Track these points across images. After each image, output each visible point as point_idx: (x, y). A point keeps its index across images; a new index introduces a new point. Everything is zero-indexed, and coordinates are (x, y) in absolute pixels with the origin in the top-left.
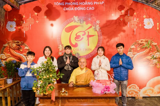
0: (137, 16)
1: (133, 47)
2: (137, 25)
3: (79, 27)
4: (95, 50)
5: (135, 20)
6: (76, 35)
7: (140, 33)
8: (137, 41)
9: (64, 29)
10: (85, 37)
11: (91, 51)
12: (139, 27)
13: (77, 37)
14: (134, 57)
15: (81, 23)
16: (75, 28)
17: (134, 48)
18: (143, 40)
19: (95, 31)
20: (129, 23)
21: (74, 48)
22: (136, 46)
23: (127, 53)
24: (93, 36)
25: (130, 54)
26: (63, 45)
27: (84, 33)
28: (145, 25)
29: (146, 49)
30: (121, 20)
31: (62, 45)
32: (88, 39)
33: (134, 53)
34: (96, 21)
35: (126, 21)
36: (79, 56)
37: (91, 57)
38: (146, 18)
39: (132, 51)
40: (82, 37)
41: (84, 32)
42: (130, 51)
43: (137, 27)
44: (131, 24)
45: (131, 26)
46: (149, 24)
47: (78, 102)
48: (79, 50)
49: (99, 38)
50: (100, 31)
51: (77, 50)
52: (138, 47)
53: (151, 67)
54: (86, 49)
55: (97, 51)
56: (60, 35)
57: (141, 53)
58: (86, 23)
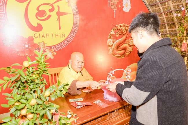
2: (116, 6)
4: (69, 36)
6: (38, 9)
7: (119, 17)
8: (117, 25)
10: (54, 14)
11: (64, 38)
12: (118, 9)
13: (40, 14)
14: (114, 45)
17: (114, 34)
18: (121, 25)
19: (69, 6)
20: (109, 1)
21: (36, 33)
22: (115, 32)
25: (110, 42)
27: (51, 7)
28: (123, 7)
29: (124, 36)
32: (59, 18)
36: (46, 45)
37: (64, 46)
39: (112, 37)
40: (48, 13)
41: (51, 5)
42: (110, 38)
43: (116, 8)
44: (112, 4)
45: (111, 6)
46: (127, 6)
47: (94, 124)
48: (45, 36)
49: (75, 18)
50: (76, 7)
51: (41, 36)
52: (117, 33)
53: (127, 55)
54: (57, 35)
55: (72, 38)
56: (3, 6)
57: (119, 40)
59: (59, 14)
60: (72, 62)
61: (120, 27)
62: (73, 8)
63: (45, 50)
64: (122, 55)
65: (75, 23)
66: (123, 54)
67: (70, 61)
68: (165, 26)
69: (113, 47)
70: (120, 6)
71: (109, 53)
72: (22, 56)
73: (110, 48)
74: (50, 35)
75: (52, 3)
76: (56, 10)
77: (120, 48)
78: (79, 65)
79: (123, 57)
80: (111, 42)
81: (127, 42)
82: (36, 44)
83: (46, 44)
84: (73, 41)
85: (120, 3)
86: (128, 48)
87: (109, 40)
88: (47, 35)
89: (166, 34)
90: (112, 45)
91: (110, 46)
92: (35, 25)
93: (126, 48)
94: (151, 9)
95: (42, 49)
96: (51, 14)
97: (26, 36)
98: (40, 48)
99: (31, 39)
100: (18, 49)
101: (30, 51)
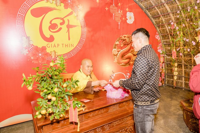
0: (121, 8)
1: (117, 43)
2: (121, 18)
3: (54, 11)
4: (77, 46)
5: (119, 12)
6: (51, 22)
7: (123, 28)
8: (121, 36)
9: (29, 11)
10: (64, 27)
11: (72, 48)
12: (122, 21)
13: (53, 26)
14: (118, 54)
15: (56, 5)
16: (48, 12)
18: (126, 35)
19: (77, 20)
20: (114, 15)
21: (48, 43)
22: (120, 42)
23: (112, 50)
24: (75, 26)
26: (29, 37)
27: (62, 21)
28: (127, 19)
29: (128, 46)
30: (107, 10)
31: (27, 37)
32: (68, 30)
33: (118, 50)
34: (79, 6)
35: (111, 11)
37: (73, 55)
38: (128, 11)
39: (117, 47)
40: (59, 26)
41: (62, 19)
42: (115, 48)
44: (116, 17)
46: (131, 18)
47: (98, 115)
48: (56, 46)
49: (83, 30)
50: (84, 20)
51: (53, 46)
52: (121, 43)
53: (131, 64)
54: (66, 45)
55: (80, 48)
56: (22, 20)
57: (124, 50)
58: (65, 6)
59: (69, 27)
61: (124, 37)
62: (81, 21)
63: (56, 59)
64: (126, 64)
66: (128, 63)
68: (169, 37)
69: (118, 56)
70: (124, 19)
71: (114, 61)
72: (36, 63)
73: (115, 57)
74: (61, 45)
75: (63, 18)
76: (66, 23)
77: (124, 57)
79: (128, 66)
80: (115, 51)
81: (132, 51)
82: (49, 53)
83: (56, 53)
84: (81, 50)
85: (124, 16)
86: (132, 57)
87: (114, 49)
88: (58, 45)
90: (117, 55)
91: (115, 55)
92: (48, 36)
93: (130, 57)
94: (154, 21)
95: (53, 57)
96: (62, 26)
97: (40, 46)
98: (52, 57)
99: (44, 49)
100: (33, 57)
101: (43, 59)
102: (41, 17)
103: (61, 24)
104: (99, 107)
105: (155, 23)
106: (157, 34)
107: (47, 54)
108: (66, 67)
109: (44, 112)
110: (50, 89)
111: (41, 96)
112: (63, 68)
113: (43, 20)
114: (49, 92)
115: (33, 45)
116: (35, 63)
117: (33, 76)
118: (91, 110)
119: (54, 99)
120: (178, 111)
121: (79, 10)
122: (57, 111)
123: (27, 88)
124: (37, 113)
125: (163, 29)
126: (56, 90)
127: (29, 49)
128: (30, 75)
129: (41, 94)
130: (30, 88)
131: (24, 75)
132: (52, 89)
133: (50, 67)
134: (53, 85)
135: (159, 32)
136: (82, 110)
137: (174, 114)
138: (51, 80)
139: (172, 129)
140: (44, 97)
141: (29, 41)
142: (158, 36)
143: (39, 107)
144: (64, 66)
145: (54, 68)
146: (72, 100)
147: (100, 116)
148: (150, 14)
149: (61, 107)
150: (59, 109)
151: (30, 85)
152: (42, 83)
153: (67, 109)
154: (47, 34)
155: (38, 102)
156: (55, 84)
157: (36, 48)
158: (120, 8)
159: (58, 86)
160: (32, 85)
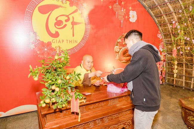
1: (119, 40)
2: (124, 17)
3: (60, 8)
4: (81, 43)
5: (122, 10)
6: (56, 19)
7: (126, 26)
8: (123, 34)
9: (37, 8)
11: (76, 44)
12: (125, 19)
14: (120, 52)
15: (62, 3)
16: (54, 9)
17: (120, 42)
19: (82, 17)
20: (117, 13)
21: (54, 38)
22: (122, 40)
23: (114, 47)
24: (79, 23)
26: (36, 32)
27: (67, 18)
28: (130, 18)
30: (110, 8)
31: (34, 32)
32: (73, 27)
33: (120, 48)
34: (83, 4)
35: (115, 9)
36: (61, 49)
37: (76, 51)
38: (131, 10)
39: (119, 44)
40: (64, 23)
41: (67, 16)
42: (117, 45)
43: (123, 19)
44: (119, 15)
45: (119, 17)
46: (133, 17)
47: (98, 107)
48: (61, 41)
49: (86, 27)
50: (88, 18)
51: (58, 42)
54: (71, 41)
55: (83, 44)
56: (30, 17)
57: (125, 47)
58: (70, 4)
59: (74, 23)
60: (84, 62)
62: (85, 18)
63: (60, 54)
65: (86, 31)
66: (129, 60)
67: (82, 62)
68: (171, 36)
69: (119, 54)
70: (126, 17)
71: (116, 58)
72: (42, 58)
73: (117, 54)
74: (65, 41)
76: (71, 20)
78: (89, 65)
79: (129, 63)
80: (117, 49)
84: (84, 47)
85: (127, 14)
87: (116, 47)
88: (63, 41)
89: (171, 43)
90: (119, 52)
91: (116, 52)
92: (54, 32)
94: (156, 20)
95: (58, 52)
96: (67, 23)
97: (46, 41)
98: (56, 52)
99: (49, 44)
100: (39, 52)
101: (49, 54)
102: (48, 14)
103: (67, 21)
104: (99, 99)
105: (157, 22)
106: (159, 33)
107: (52, 49)
108: (69, 61)
109: (48, 101)
110: (54, 80)
111: (46, 86)
112: (67, 61)
113: (50, 17)
114: (53, 83)
115: (40, 41)
116: (40, 57)
117: (39, 68)
118: (91, 102)
119: (57, 89)
120: (177, 109)
121: (83, 8)
122: (60, 101)
123: (33, 79)
124: (42, 102)
125: (166, 28)
126: (59, 81)
127: (36, 44)
128: (37, 67)
129: (46, 85)
130: (36, 79)
131: (30, 66)
132: (56, 80)
133: (55, 60)
134: (57, 77)
135: (162, 31)
136: (83, 102)
137: (173, 111)
138: (55, 72)
139: (170, 126)
140: (48, 87)
141: (36, 36)
142: (160, 35)
143: (43, 97)
144: (68, 60)
145: (58, 61)
146: (74, 91)
147: (100, 108)
148: (153, 13)
149: (64, 97)
150: (62, 99)
151: (36, 76)
152: (47, 75)
153: (69, 100)
154: (53, 30)
155: (43, 91)
156: (59, 76)
157: (42, 44)
158: (123, 7)
159: (61, 77)
160: (37, 76)
